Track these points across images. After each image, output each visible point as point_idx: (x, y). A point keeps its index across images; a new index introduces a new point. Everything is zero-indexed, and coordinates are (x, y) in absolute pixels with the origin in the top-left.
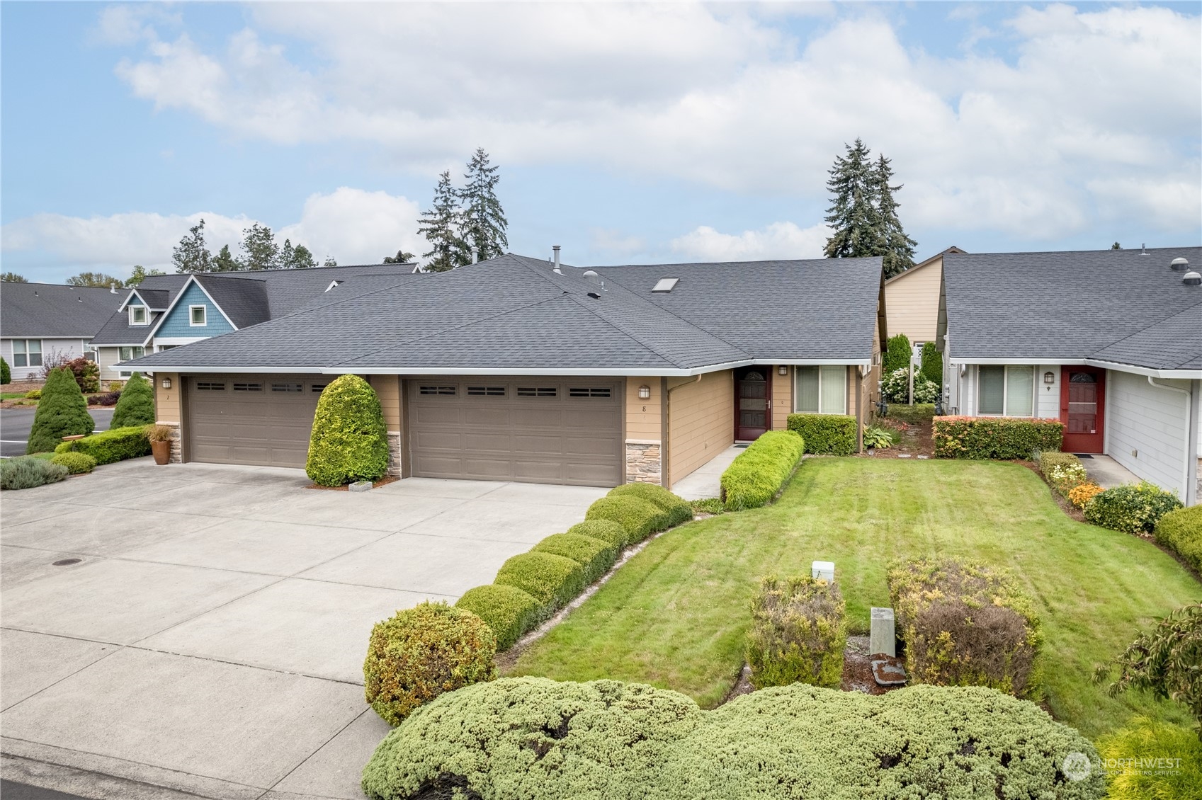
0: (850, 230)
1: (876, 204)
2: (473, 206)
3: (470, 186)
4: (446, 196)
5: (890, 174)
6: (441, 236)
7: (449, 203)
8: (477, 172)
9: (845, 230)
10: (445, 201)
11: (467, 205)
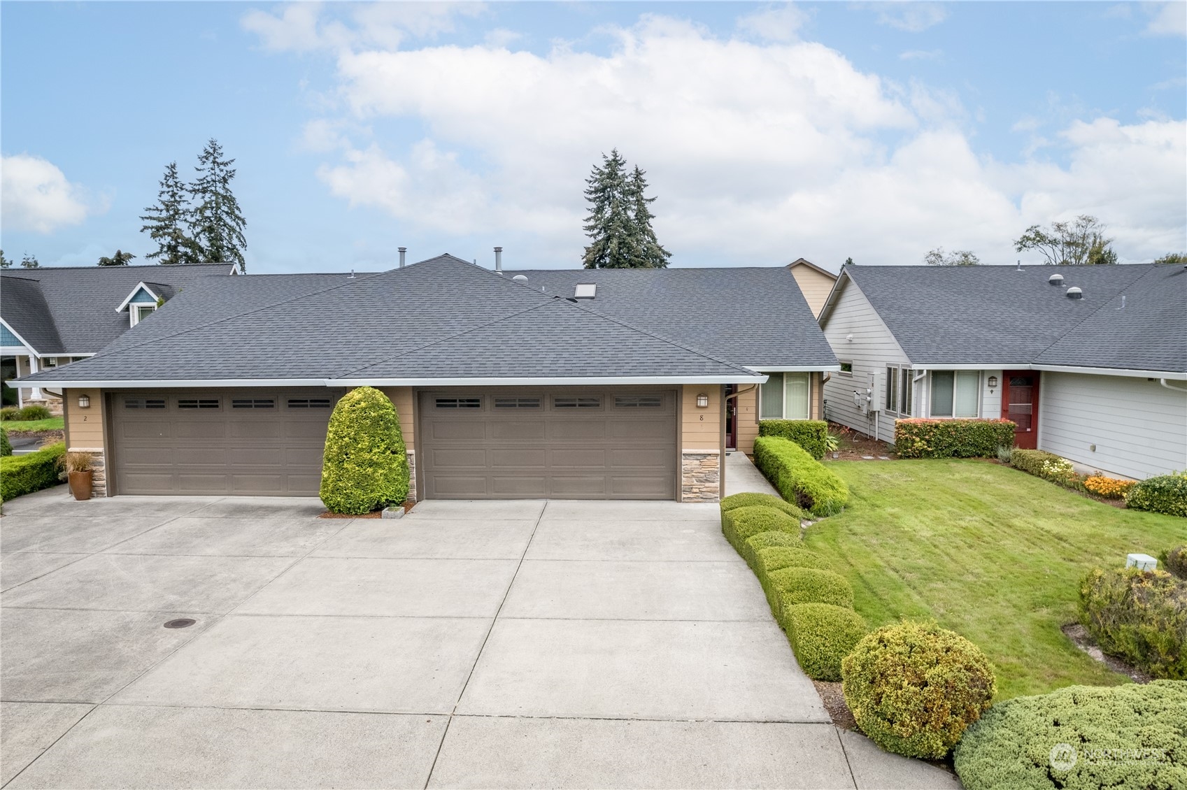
0: (608, 239)
1: (631, 214)
2: (206, 203)
3: (201, 180)
4: (173, 191)
5: (645, 186)
6: (169, 234)
7: (177, 198)
8: (209, 164)
9: (603, 239)
10: (173, 196)
11: (198, 201)
